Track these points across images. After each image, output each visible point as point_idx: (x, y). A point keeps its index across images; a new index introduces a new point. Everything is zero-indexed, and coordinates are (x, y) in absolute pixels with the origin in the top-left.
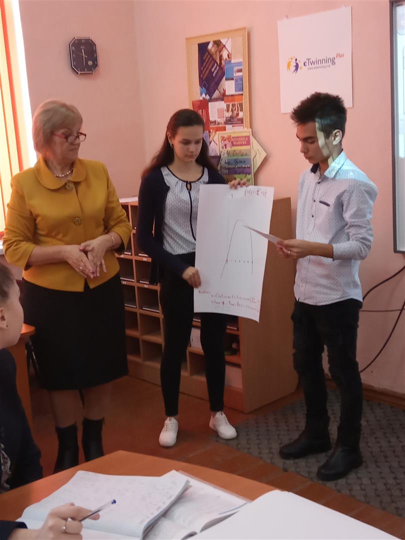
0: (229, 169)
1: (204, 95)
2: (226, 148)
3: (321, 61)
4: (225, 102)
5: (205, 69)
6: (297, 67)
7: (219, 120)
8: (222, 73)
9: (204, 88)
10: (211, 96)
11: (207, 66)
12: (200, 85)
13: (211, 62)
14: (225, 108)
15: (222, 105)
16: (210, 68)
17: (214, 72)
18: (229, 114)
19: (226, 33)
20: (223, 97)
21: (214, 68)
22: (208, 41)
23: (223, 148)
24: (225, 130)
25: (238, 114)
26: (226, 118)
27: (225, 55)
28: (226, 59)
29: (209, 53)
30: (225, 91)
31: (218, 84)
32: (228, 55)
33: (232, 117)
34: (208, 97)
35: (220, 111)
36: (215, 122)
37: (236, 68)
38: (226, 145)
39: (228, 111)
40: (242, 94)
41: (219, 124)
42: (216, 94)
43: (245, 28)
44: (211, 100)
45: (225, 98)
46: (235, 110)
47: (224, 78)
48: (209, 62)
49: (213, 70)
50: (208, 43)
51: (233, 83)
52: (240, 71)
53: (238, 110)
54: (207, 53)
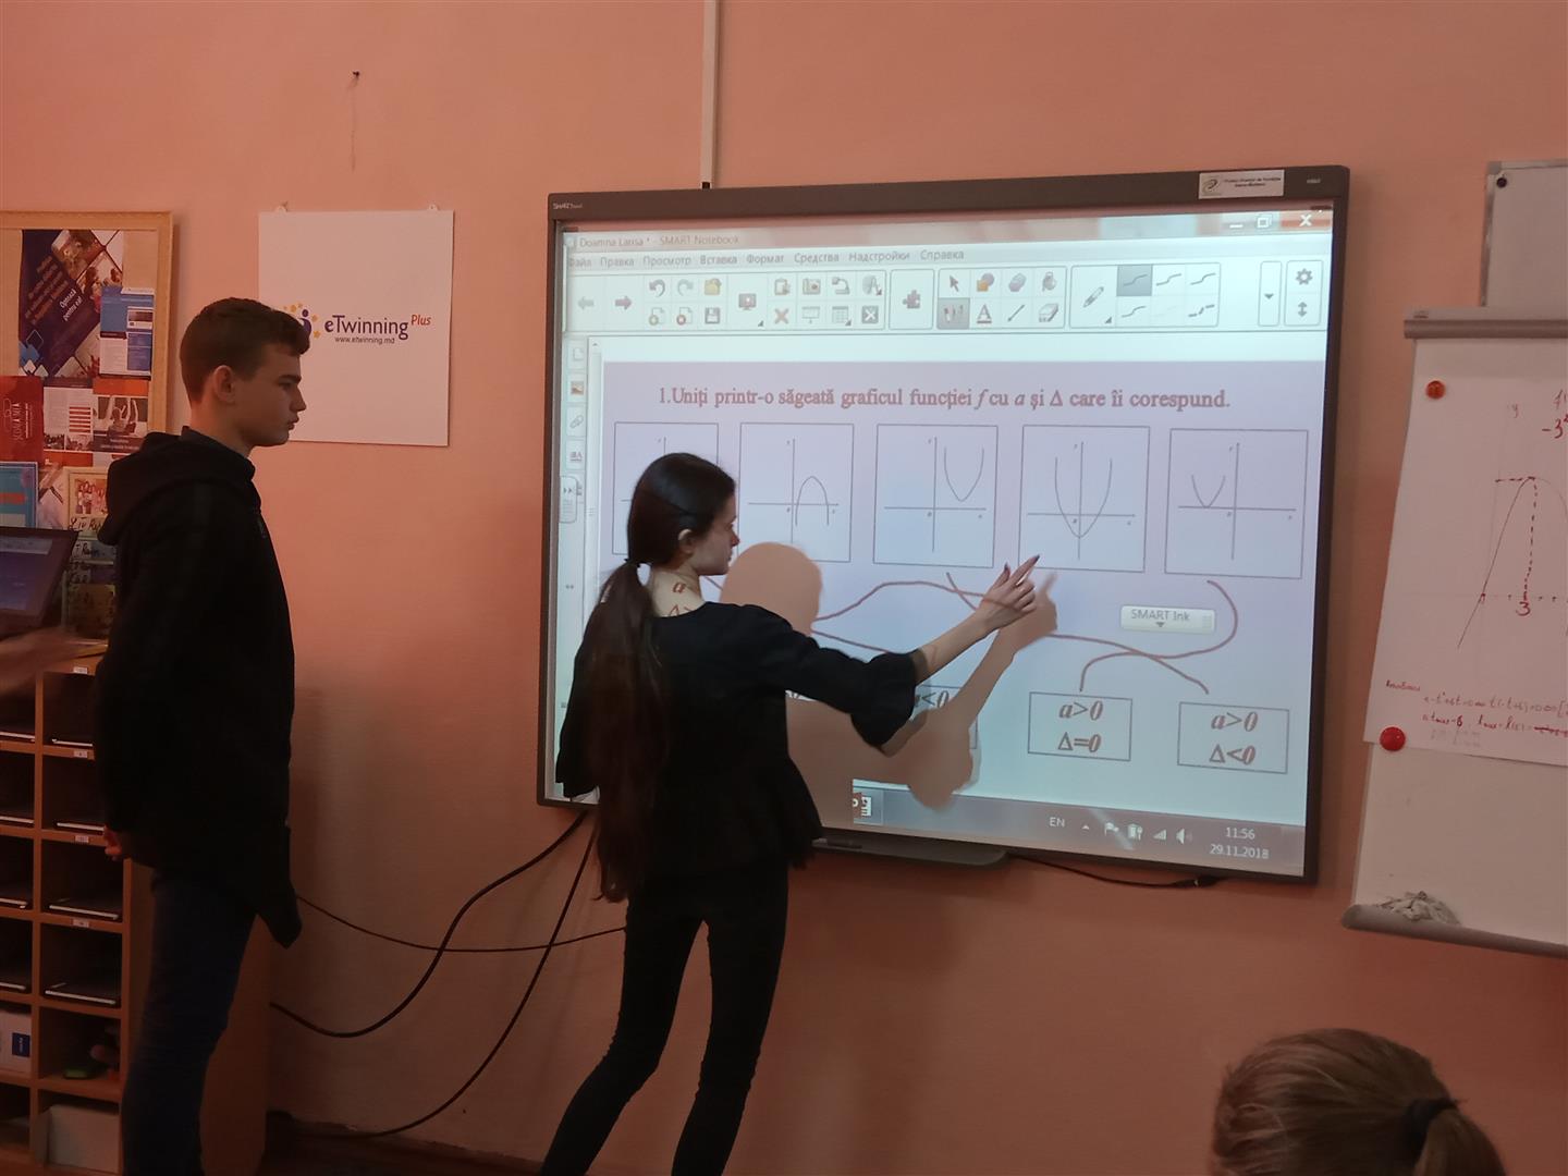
0: (94, 567)
1: (30, 366)
2: (89, 512)
3: (372, 327)
4: (94, 393)
5: (41, 299)
7: (73, 436)
8: (91, 316)
9: (30, 346)
10: (52, 369)
11: (46, 292)
12: (23, 336)
13: (60, 283)
14: (95, 406)
15: (87, 397)
16: (54, 296)
17: (66, 309)
18: (105, 424)
19: (110, 216)
20: (91, 377)
21: (67, 300)
22: (57, 228)
23: (79, 510)
24: (91, 465)
25: (131, 428)
26: (95, 432)
27: (103, 270)
28: (106, 283)
29: (55, 260)
30: (96, 362)
31: (76, 341)
32: (113, 271)
33: (111, 433)
34: (42, 372)
35: (79, 414)
36: (60, 440)
37: (133, 310)
38: (88, 504)
39: (102, 415)
40: (149, 378)
41: (72, 445)
42: (69, 368)
43: (166, 214)
44: (51, 381)
45: (96, 380)
46: (124, 417)
47: (97, 329)
48: (55, 282)
49: (64, 304)
50: (57, 232)
51: (122, 345)
52: (148, 317)
53: (132, 418)
54: (50, 258)
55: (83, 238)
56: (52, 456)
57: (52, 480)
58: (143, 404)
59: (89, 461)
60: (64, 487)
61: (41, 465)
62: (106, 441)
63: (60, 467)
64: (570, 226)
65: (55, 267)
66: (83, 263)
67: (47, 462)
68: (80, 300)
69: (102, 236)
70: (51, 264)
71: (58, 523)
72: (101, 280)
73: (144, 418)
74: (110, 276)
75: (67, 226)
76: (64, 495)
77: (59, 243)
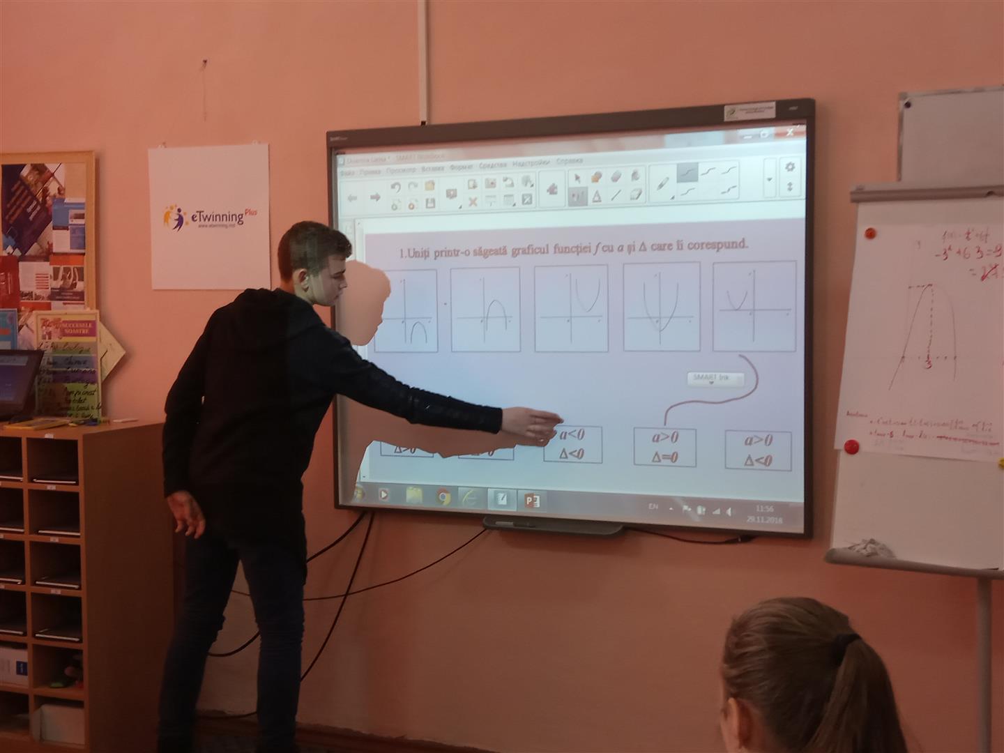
0: (54, 373)
1: (10, 249)
2: (50, 338)
3: (222, 217)
4: (50, 264)
5: (14, 208)
6: (180, 221)
7: (38, 292)
8: (45, 217)
9: (10, 237)
10: (24, 251)
11: (18, 203)
12: (4, 232)
13: (26, 197)
14: (51, 273)
15: (46, 268)
16: (23, 205)
17: (31, 213)
18: (58, 284)
19: (56, 155)
20: (47, 255)
21: (31, 207)
22: (23, 163)
23: (44, 338)
24: (50, 309)
25: (74, 285)
26: (52, 289)
27: (53, 188)
28: (55, 196)
29: (21, 180)
30: (51, 246)
31: (37, 234)
32: (59, 189)
33: (62, 289)
34: (17, 253)
35: (41, 278)
36: (30, 295)
37: (72, 212)
38: (50, 334)
39: (56, 278)
40: (84, 254)
41: (38, 297)
42: (34, 250)
43: (90, 152)
44: (23, 258)
45: (51, 257)
46: (70, 277)
47: (51, 225)
48: (23, 196)
49: (29, 210)
50: (22, 166)
51: (67, 234)
52: (81, 216)
53: (74, 280)
54: (19, 182)
55: (40, 169)
56: (26, 305)
57: (26, 320)
58: (81, 270)
59: (48, 307)
60: (34, 324)
61: (19, 311)
62: (59, 294)
63: (31, 311)
64: (341, 151)
65: (22, 187)
66: (40, 184)
67: (23, 308)
68: (39, 208)
69: (51, 167)
70: (20, 185)
71: (31, 346)
72: (52, 194)
73: (82, 279)
74: (57, 191)
75: (29, 162)
76: (34, 328)
77: (25, 172)
